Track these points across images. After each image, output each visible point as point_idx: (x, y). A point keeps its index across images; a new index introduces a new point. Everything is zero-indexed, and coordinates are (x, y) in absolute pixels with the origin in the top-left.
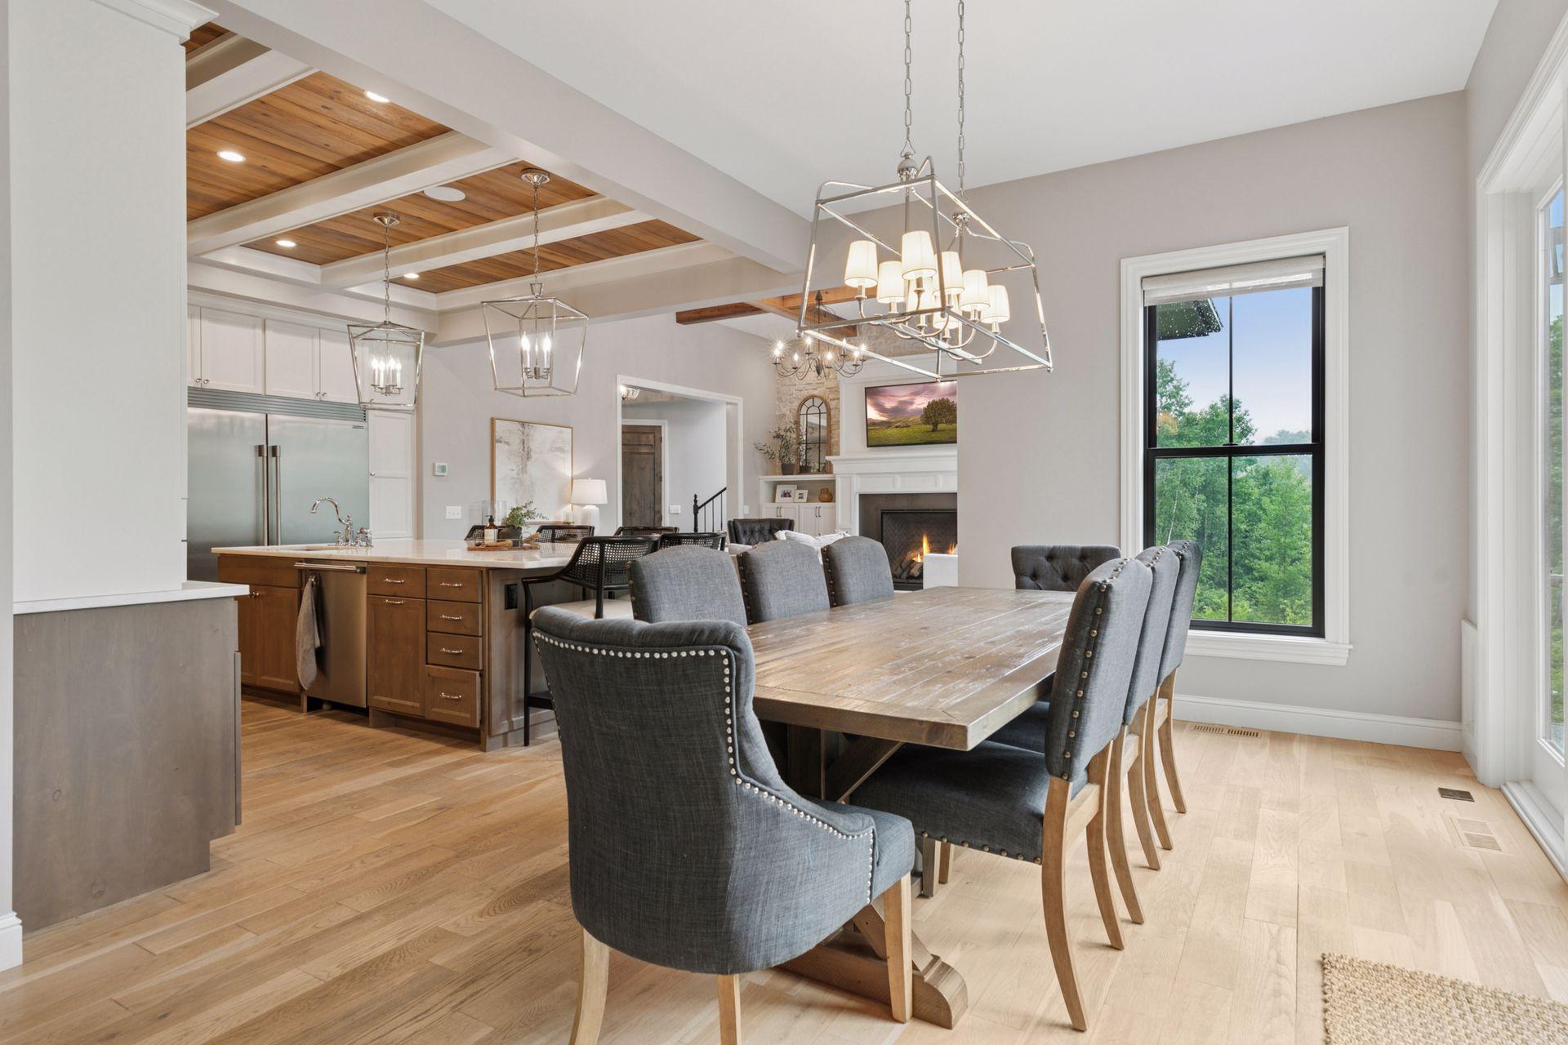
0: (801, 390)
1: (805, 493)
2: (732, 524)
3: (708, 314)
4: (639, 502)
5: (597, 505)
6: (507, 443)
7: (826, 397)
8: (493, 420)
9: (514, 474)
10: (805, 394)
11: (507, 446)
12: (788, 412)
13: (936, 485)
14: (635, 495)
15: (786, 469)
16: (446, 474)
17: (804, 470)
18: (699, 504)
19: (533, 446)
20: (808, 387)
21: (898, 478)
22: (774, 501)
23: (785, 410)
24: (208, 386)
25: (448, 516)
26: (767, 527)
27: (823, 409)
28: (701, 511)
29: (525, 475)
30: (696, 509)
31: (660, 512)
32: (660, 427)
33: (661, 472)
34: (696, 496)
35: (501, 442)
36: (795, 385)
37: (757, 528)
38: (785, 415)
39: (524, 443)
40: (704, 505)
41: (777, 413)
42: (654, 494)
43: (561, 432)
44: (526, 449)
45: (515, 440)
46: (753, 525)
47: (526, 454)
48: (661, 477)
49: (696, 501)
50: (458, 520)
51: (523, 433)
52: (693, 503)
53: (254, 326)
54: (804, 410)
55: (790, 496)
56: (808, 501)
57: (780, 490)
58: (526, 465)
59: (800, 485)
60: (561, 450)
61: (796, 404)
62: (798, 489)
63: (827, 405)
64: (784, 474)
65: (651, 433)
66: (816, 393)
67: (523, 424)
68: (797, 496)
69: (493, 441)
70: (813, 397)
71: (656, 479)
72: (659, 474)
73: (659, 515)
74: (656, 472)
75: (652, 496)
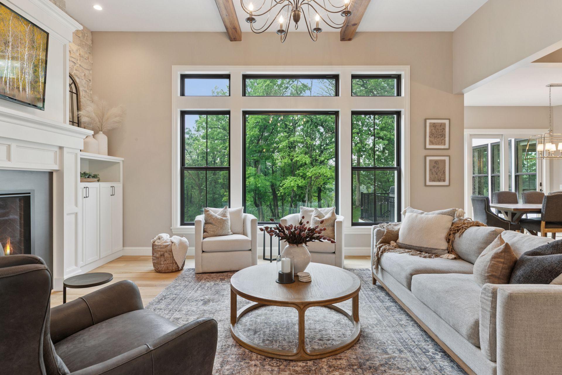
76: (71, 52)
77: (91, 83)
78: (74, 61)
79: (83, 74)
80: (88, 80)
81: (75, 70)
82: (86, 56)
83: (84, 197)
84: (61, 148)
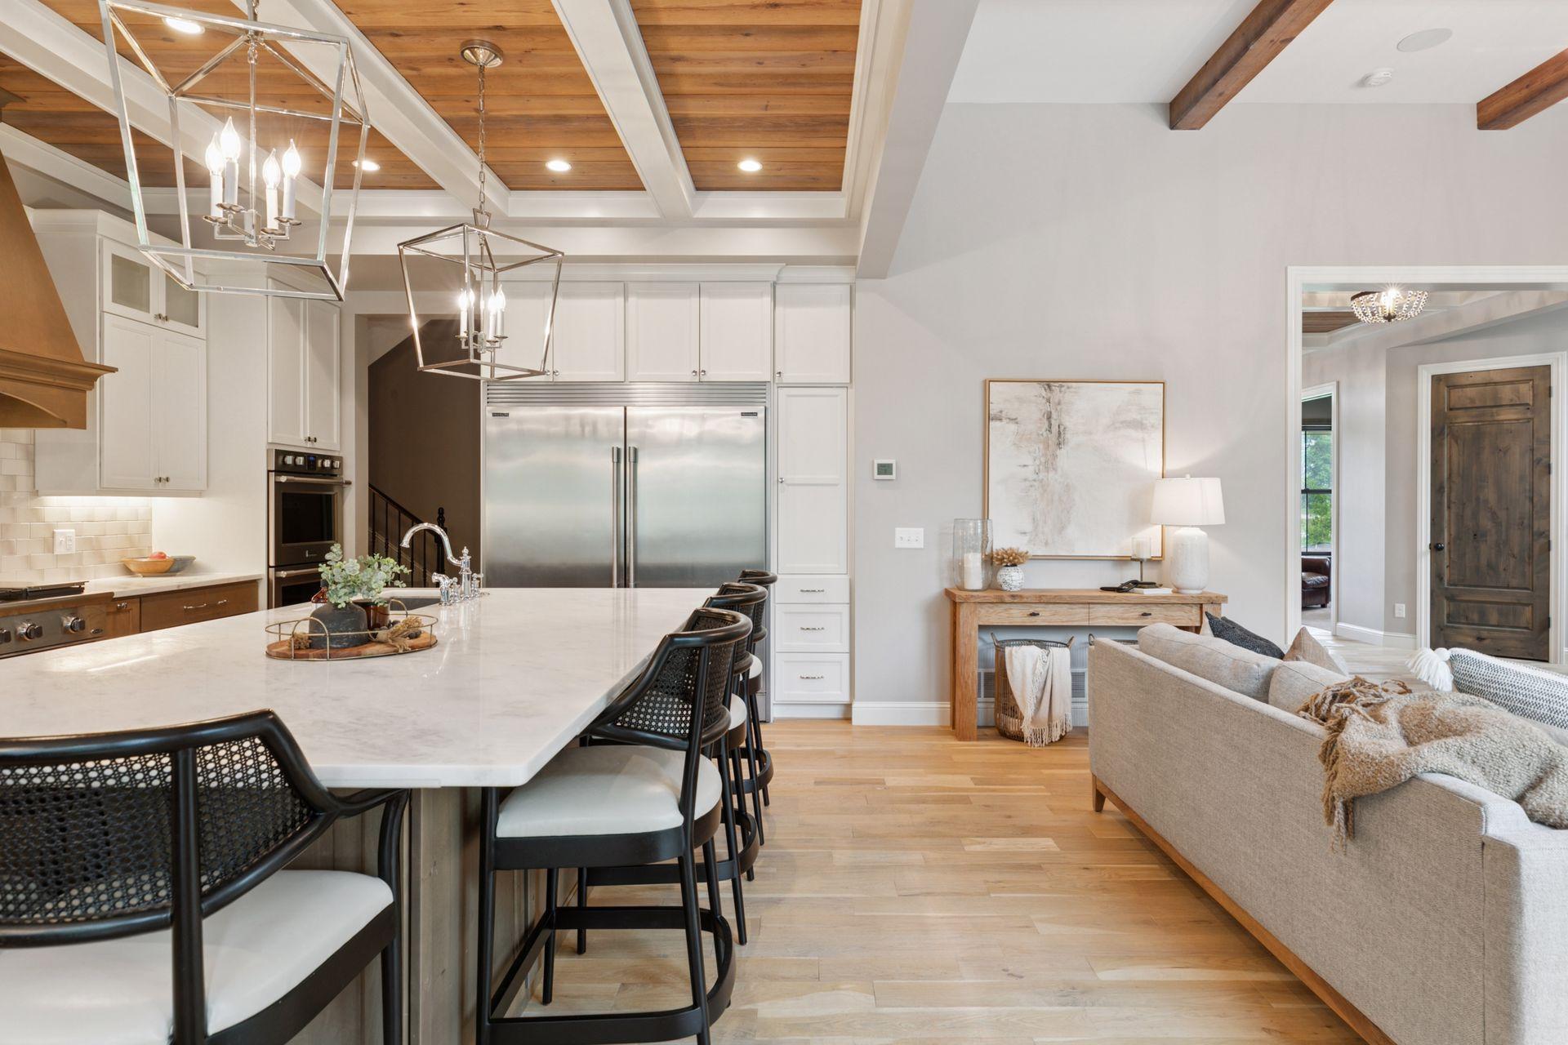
3: (1549, 78)
4: (1494, 514)
5: (1202, 527)
6: (1014, 420)
8: (986, 385)
9: (1029, 473)
11: (1013, 427)
14: (1486, 501)
16: (893, 477)
19: (1071, 422)
24: (559, 379)
25: (898, 544)
29: (1051, 474)
31: (1545, 534)
32: (1549, 367)
33: (1549, 456)
35: (1001, 420)
39: (1049, 418)
42: (1532, 500)
43: (1138, 392)
44: (1055, 429)
45: (1031, 415)
47: (1055, 435)
48: (1549, 467)
50: (921, 549)
51: (1048, 401)
53: (615, 295)
58: (1055, 456)
60: (1139, 425)
65: (1532, 382)
67: (1048, 384)
69: (988, 418)
71: (1537, 469)
72: (1545, 460)
73: (1543, 541)
74: (1537, 455)
75: (1528, 503)
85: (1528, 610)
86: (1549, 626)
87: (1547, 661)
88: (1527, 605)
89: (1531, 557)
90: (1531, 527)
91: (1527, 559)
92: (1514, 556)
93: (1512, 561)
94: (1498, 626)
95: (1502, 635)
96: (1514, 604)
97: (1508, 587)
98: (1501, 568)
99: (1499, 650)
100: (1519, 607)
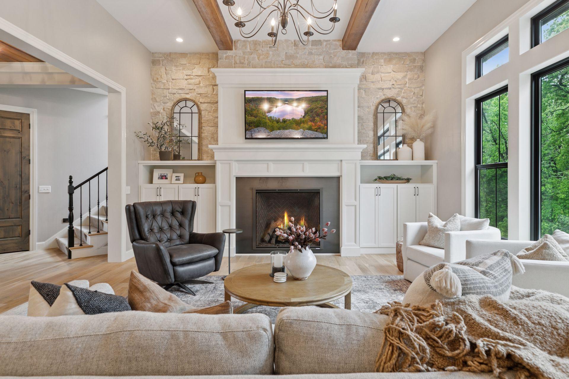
0: (175, 94)
1: (182, 176)
2: (132, 208)
7: (197, 101)
10: (178, 97)
12: (162, 111)
13: (303, 171)
15: (163, 156)
17: (177, 157)
18: (74, 185)
20: (180, 91)
21: (271, 165)
22: (151, 182)
23: (160, 109)
26: (169, 209)
27: (195, 109)
28: (77, 192)
30: (71, 190)
31: (28, 192)
32: (29, 114)
33: (29, 155)
34: (71, 178)
36: (169, 89)
37: (158, 210)
38: (159, 112)
40: (80, 185)
41: (152, 110)
42: (21, 176)
46: (155, 208)
48: (30, 161)
49: (71, 182)
52: (69, 184)
54: (177, 109)
55: (166, 178)
56: (184, 182)
57: (157, 173)
59: (175, 169)
61: (170, 105)
62: (174, 172)
63: (198, 107)
64: (161, 160)
65: (18, 119)
66: (188, 96)
68: (174, 178)
70: (186, 100)
71: (24, 162)
72: (27, 157)
73: (26, 195)
74: (23, 155)
75: (19, 178)
76: (397, 81)
77: (423, 98)
78: (400, 87)
79: (413, 93)
80: (419, 96)
81: (403, 93)
82: (416, 76)
83: (377, 195)
84: (341, 161)
85: (19, 228)
86: (29, 234)
87: (28, 250)
88: (19, 226)
89: (21, 203)
90: (21, 188)
91: (19, 204)
92: (12, 203)
93: (11, 204)
94: (4, 238)
95: (6, 242)
96: (12, 226)
97: (9, 218)
98: (6, 209)
99: (4, 250)
100: (15, 227)
